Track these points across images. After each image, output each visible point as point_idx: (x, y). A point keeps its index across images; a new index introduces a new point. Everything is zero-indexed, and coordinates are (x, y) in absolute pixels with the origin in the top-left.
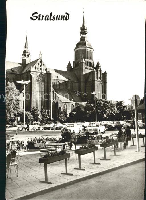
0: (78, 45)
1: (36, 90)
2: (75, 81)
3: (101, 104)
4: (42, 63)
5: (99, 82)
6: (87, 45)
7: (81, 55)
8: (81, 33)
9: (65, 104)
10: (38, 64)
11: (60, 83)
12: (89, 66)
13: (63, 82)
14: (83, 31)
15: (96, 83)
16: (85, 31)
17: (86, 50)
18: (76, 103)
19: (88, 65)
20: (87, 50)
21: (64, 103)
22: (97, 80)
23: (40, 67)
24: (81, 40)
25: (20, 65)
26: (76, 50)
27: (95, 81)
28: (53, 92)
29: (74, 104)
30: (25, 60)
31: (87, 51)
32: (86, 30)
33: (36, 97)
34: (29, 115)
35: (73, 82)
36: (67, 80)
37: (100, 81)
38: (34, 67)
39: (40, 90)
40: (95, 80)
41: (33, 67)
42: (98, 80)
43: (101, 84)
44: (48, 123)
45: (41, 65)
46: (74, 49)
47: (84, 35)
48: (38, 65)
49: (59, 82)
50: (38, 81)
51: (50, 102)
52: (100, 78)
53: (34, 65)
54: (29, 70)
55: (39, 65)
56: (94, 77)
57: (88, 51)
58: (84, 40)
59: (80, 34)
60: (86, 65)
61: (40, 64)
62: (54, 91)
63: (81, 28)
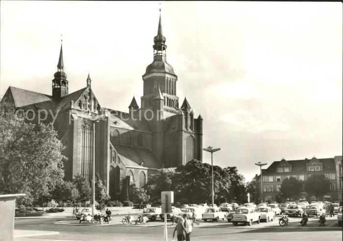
0: (150, 69)
1: (81, 144)
2: (146, 132)
3: (206, 171)
4: (92, 96)
5: (189, 135)
6: (167, 68)
7: (155, 87)
8: (155, 47)
9: (131, 171)
10: (85, 96)
11: (120, 133)
12: (170, 106)
13: (126, 131)
14: (159, 43)
15: (185, 136)
16: (162, 45)
17: (164, 77)
18: (148, 170)
19: (167, 105)
20: (166, 78)
21: (129, 169)
22: (185, 130)
23: (88, 103)
24: (155, 60)
25: (49, 99)
26: (146, 77)
27: (183, 132)
28: (111, 148)
29: (146, 172)
30: (58, 91)
31: (167, 80)
32: (164, 42)
33: (80, 157)
34: (72, 188)
35: (143, 132)
36: (131, 129)
37: (191, 131)
38: (77, 102)
39: (87, 144)
40: (182, 130)
41: (75, 101)
42: (187, 130)
43: (193, 137)
44: (112, 204)
45: (90, 100)
46: (143, 76)
47: (160, 52)
48: (84, 100)
49: (118, 131)
50: (84, 127)
51: (106, 167)
52: (191, 128)
53: (77, 99)
54: (68, 106)
55: (86, 98)
56: (182, 125)
57: (169, 79)
58: (161, 60)
59: (153, 49)
60: (165, 104)
61: (88, 97)
62: (112, 146)
63: (155, 38)
